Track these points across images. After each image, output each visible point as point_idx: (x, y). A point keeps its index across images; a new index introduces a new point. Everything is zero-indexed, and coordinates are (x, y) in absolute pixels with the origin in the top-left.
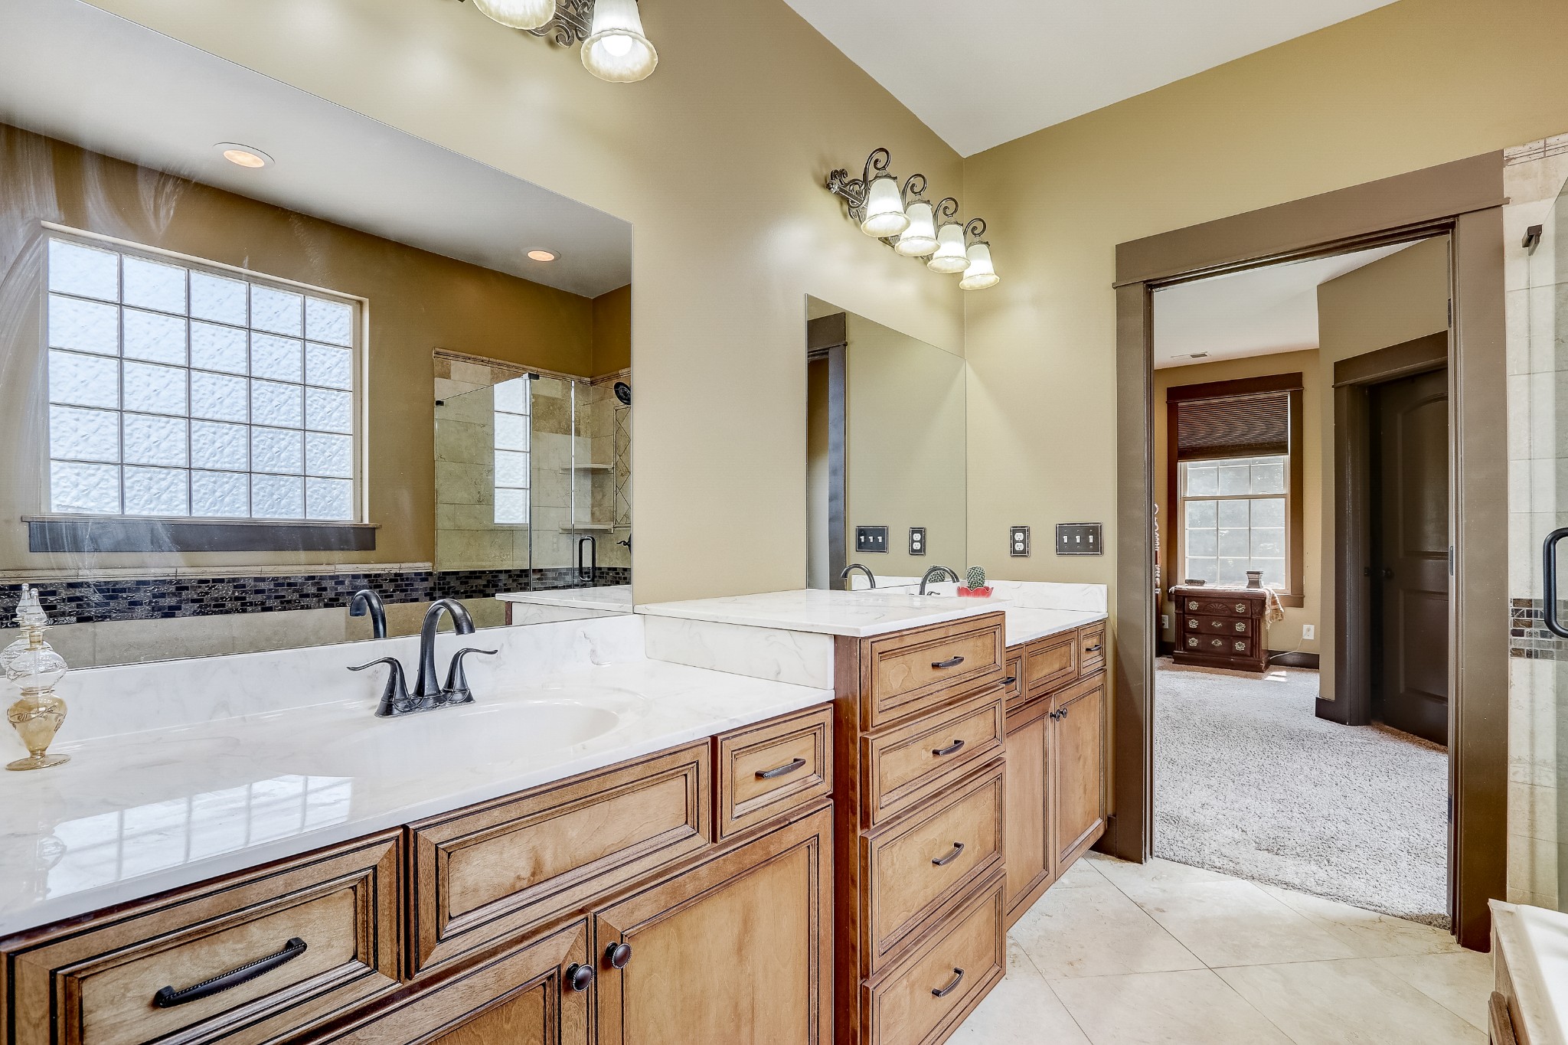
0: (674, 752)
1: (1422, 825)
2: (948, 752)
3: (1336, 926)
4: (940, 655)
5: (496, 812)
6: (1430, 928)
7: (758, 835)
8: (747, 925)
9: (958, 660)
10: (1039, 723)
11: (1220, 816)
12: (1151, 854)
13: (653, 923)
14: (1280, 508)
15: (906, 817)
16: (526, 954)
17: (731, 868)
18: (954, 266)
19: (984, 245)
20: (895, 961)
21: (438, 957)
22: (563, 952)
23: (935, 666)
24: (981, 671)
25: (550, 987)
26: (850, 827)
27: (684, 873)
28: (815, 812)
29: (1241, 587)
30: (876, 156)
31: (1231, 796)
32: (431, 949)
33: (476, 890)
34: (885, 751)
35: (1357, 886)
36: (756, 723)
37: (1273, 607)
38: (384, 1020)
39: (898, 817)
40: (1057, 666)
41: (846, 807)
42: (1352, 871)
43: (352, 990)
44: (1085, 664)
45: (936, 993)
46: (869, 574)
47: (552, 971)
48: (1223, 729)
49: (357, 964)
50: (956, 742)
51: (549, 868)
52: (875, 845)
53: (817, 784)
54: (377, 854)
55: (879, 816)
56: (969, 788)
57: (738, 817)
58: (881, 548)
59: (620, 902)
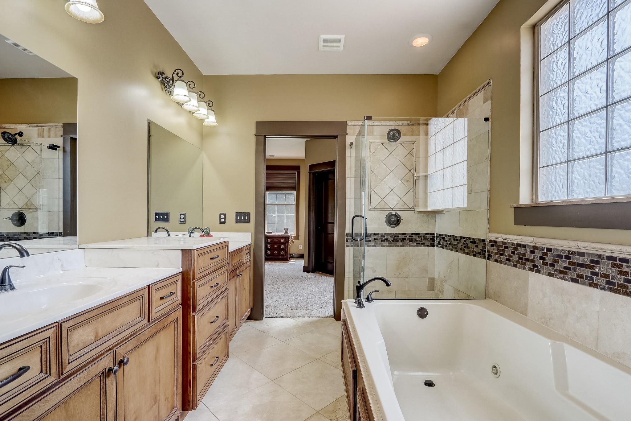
0: (137, 291)
1: (328, 295)
2: (215, 286)
3: (311, 324)
4: (212, 255)
5: (85, 315)
6: (330, 318)
7: (161, 319)
8: (158, 350)
9: (217, 257)
10: (234, 278)
11: (281, 303)
12: (264, 317)
13: (131, 351)
14: (294, 208)
15: (204, 308)
16: (96, 365)
17: (154, 331)
18: (202, 117)
19: (213, 111)
20: (202, 355)
21: (68, 369)
22: (107, 363)
23: (212, 259)
24: (223, 260)
25: (102, 376)
26: (188, 313)
27: (141, 333)
28: (177, 310)
29: (282, 234)
30: (177, 71)
31: (283, 297)
32: (66, 366)
33: (78, 345)
34: (200, 286)
35: (315, 313)
36: (161, 280)
37: (291, 240)
38: (54, 393)
39: (202, 309)
40: (239, 260)
41: (186, 307)
42: (314, 310)
43: (42, 383)
44: (246, 259)
45: (212, 365)
46: (167, 231)
47: (103, 371)
48: (279, 279)
49: (42, 374)
50: (216, 283)
51: (100, 335)
52: (196, 318)
53: (177, 300)
54: (50, 333)
55: (198, 308)
56: (220, 298)
57: (156, 313)
58: (167, 221)
59: (122, 345)
